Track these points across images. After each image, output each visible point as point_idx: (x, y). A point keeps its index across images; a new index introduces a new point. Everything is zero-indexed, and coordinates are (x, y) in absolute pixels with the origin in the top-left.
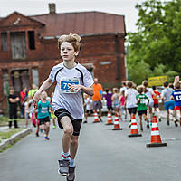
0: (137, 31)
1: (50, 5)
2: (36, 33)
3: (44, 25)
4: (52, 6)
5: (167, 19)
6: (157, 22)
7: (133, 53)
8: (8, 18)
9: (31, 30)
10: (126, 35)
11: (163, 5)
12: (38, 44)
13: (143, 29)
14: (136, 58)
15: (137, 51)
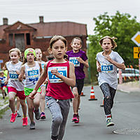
0: (94, 34)
1: (40, 17)
2: (31, 35)
3: (36, 30)
4: (41, 18)
5: (113, 27)
6: (107, 29)
7: (92, 48)
8: (14, 25)
9: (28, 32)
10: (87, 36)
11: (111, 18)
12: (32, 41)
13: (98, 33)
14: (93, 51)
15: (95, 47)
